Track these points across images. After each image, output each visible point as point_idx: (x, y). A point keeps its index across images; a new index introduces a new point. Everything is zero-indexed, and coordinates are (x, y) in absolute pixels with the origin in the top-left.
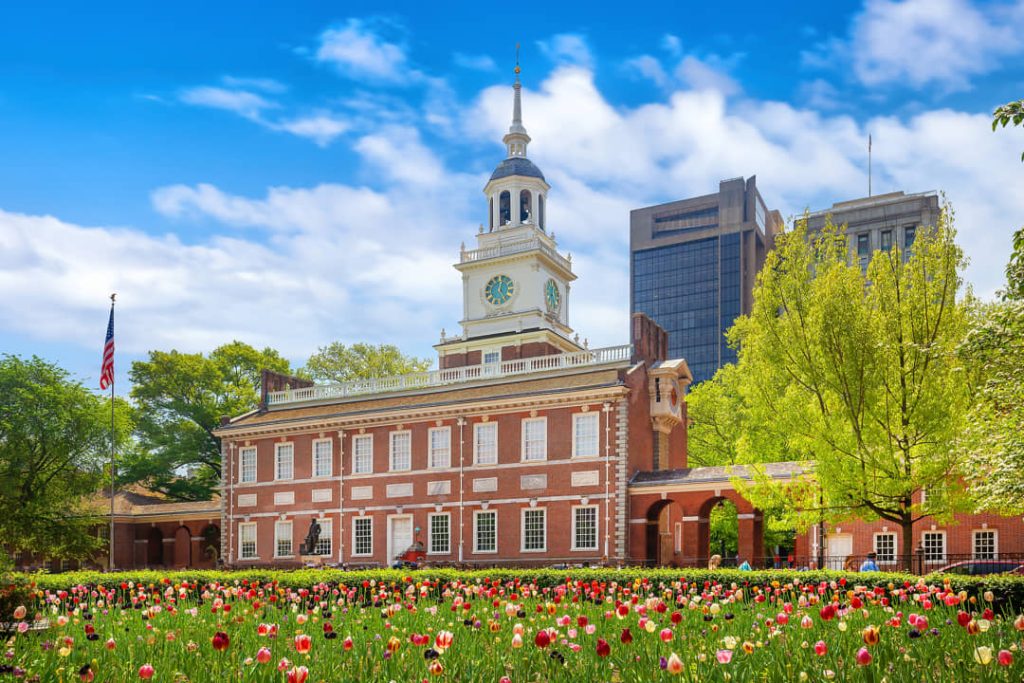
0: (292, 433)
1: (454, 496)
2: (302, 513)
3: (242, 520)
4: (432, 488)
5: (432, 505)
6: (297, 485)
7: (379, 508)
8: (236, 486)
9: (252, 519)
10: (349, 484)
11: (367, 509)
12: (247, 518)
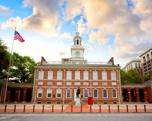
0: (53, 69)
1: (89, 86)
2: (54, 87)
3: (39, 88)
4: (84, 84)
5: (85, 87)
6: (53, 81)
7: (73, 87)
8: (38, 80)
9: (41, 88)
10: (66, 82)
11: (70, 87)
12: (40, 88)
